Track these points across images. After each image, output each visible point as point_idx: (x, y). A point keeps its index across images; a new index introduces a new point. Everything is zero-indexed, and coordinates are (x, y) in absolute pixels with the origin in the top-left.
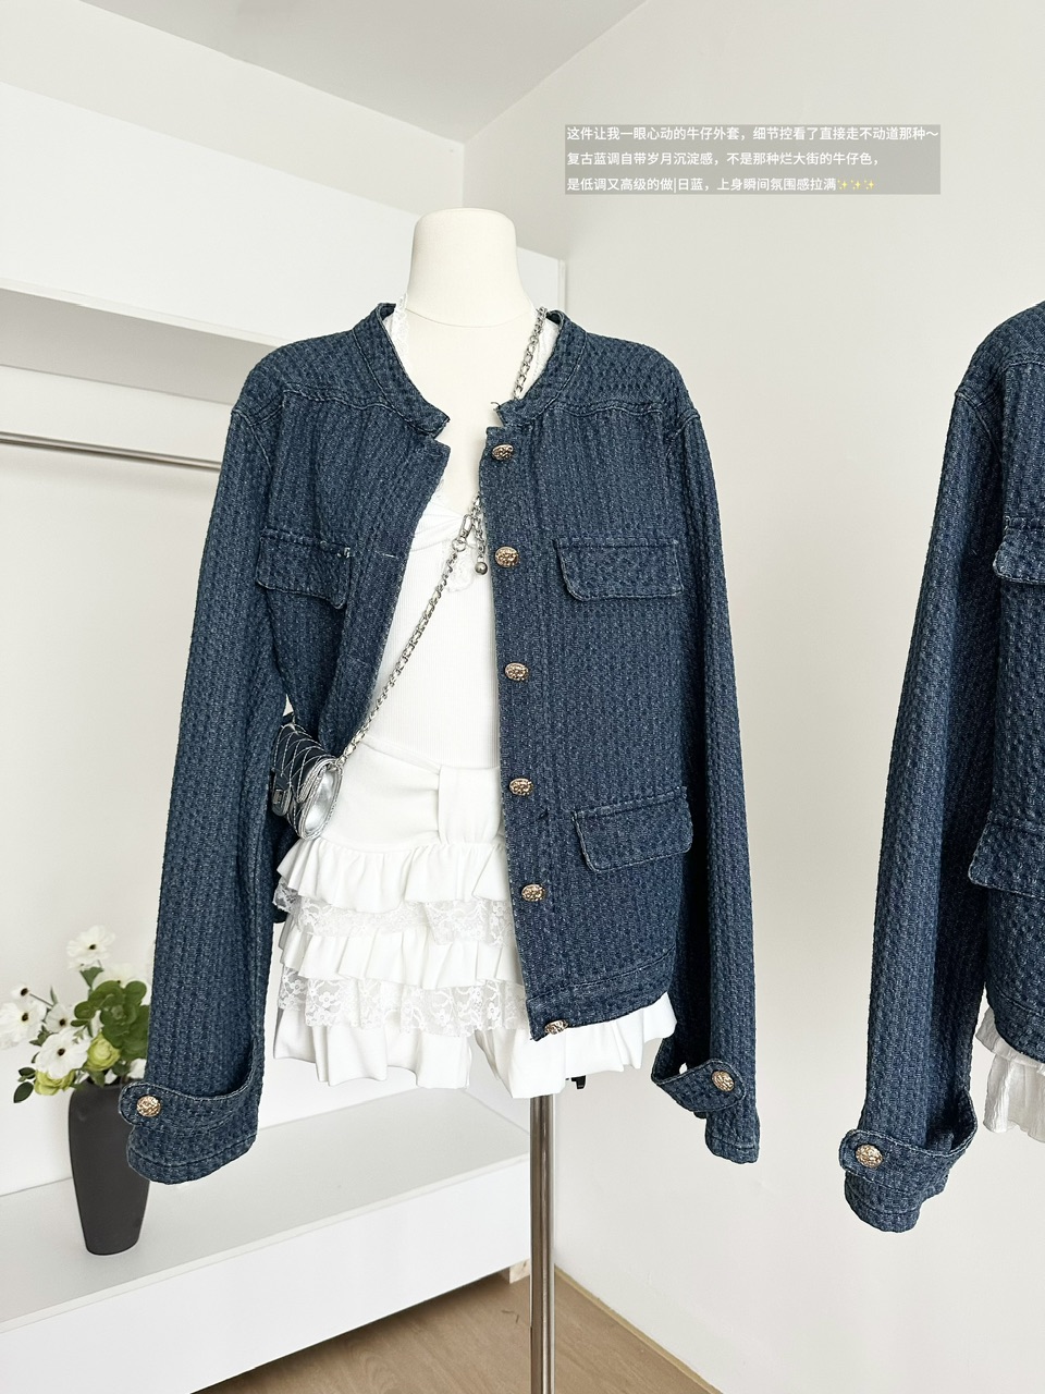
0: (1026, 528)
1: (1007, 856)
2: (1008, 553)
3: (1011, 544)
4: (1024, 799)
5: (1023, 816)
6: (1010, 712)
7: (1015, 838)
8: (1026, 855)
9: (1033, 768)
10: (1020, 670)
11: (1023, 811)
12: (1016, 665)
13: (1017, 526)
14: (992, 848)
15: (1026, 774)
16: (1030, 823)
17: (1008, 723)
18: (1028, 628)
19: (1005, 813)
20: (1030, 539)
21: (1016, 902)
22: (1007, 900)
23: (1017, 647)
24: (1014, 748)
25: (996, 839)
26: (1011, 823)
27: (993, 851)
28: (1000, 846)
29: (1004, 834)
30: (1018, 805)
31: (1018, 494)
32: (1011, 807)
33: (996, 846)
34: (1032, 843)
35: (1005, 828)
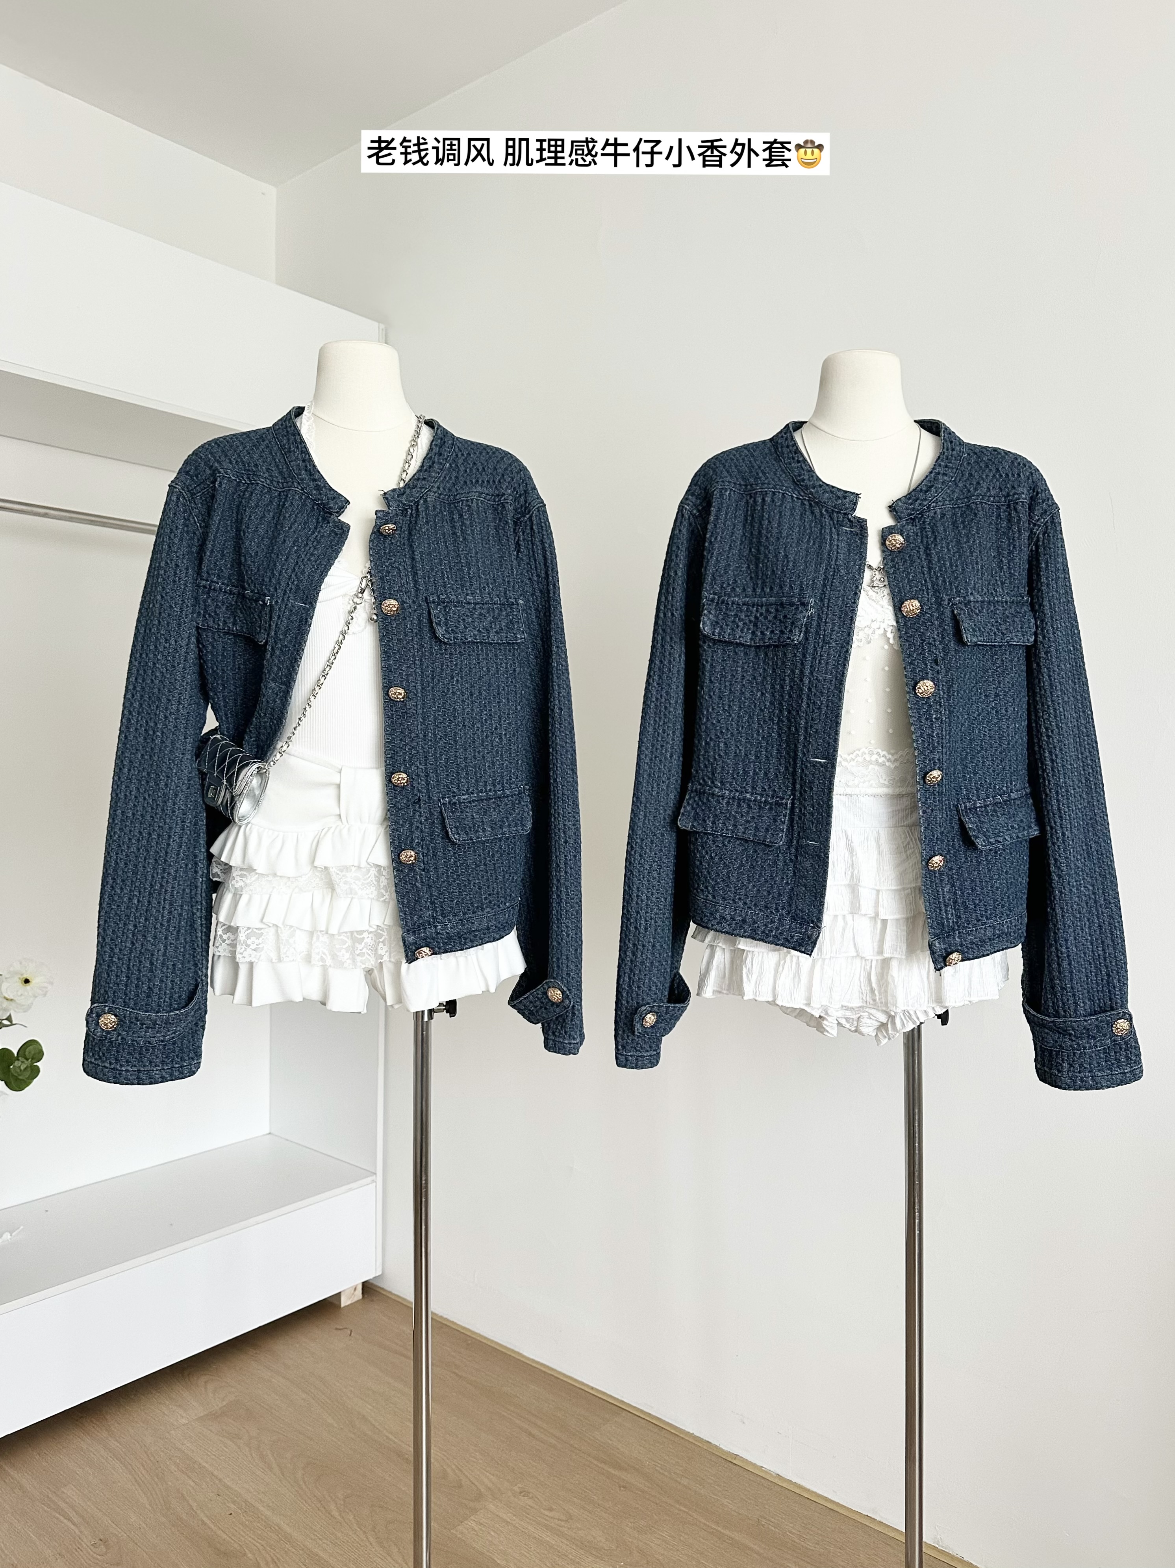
0: (717, 603)
1: (703, 810)
2: (709, 619)
3: (710, 612)
4: (713, 774)
5: (712, 785)
6: (705, 720)
7: (708, 799)
8: (715, 809)
9: (719, 755)
10: (712, 694)
11: (713, 782)
12: (709, 691)
13: (712, 600)
14: (692, 806)
15: (715, 759)
16: (717, 790)
17: (703, 727)
18: (718, 668)
19: (700, 784)
20: (721, 610)
21: (708, 838)
22: (702, 838)
23: (710, 680)
24: (707, 743)
25: (695, 801)
26: (705, 790)
27: (693, 808)
28: (698, 804)
29: (700, 798)
30: (709, 778)
31: (714, 579)
32: (704, 780)
33: (695, 806)
34: (719, 802)
35: (701, 794)
